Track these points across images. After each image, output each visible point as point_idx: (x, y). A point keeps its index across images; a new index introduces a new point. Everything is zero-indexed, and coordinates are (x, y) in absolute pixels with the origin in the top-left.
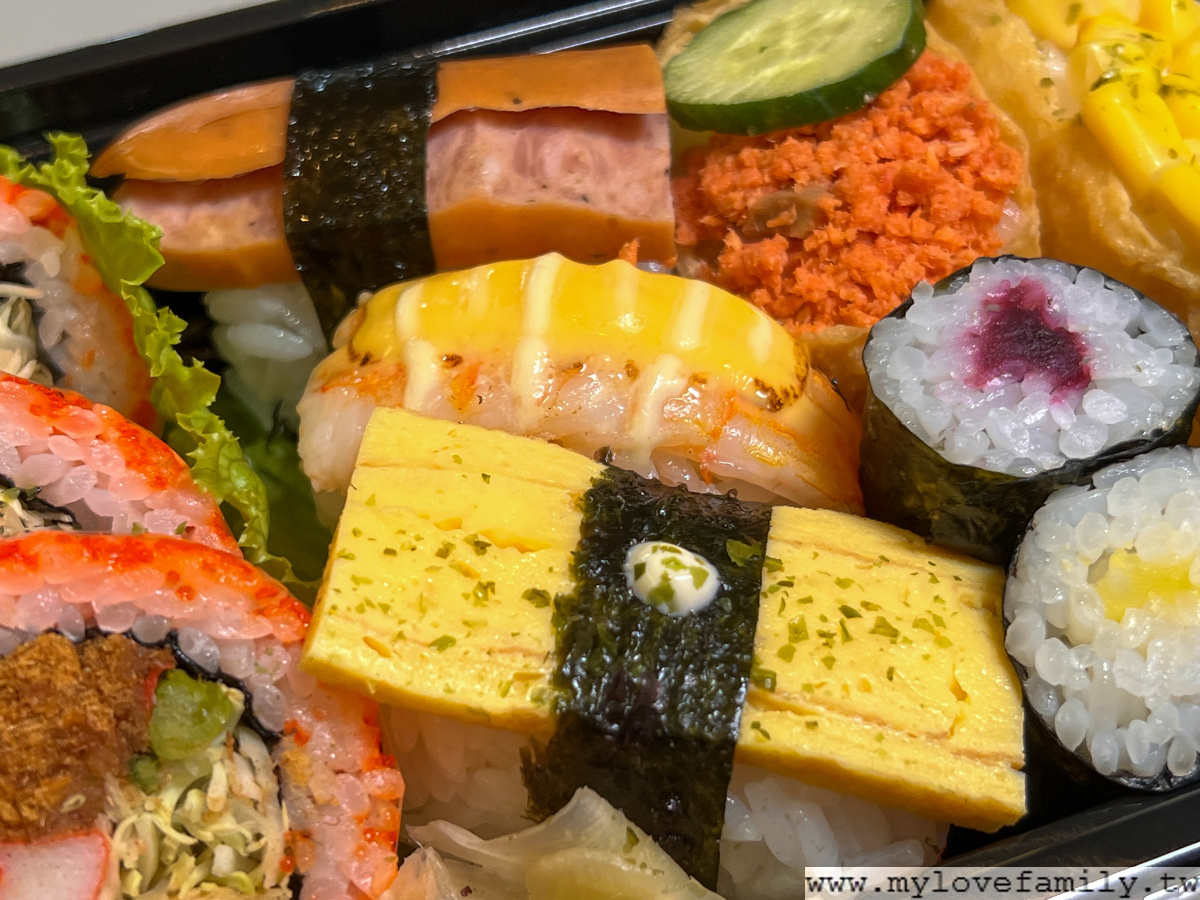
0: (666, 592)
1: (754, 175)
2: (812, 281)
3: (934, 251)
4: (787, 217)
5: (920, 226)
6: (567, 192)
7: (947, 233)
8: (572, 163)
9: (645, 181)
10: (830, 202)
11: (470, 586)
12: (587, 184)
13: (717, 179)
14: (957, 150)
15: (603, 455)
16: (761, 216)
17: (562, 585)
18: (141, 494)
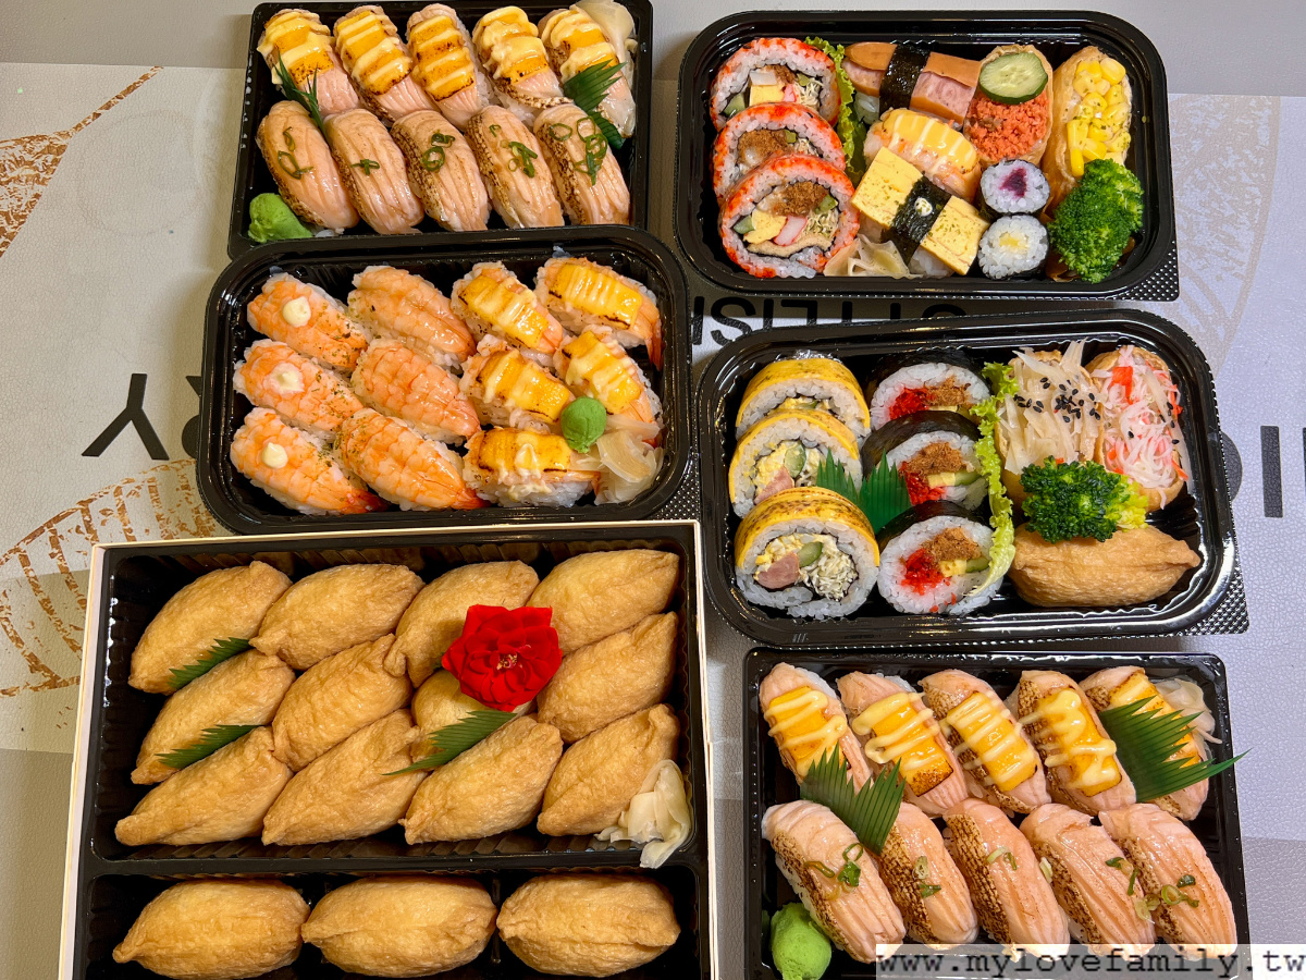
0: (920, 211)
1: (988, 111)
2: (988, 144)
3: (1015, 148)
4: (989, 126)
5: (1016, 140)
6: (944, 102)
7: (1020, 145)
8: (950, 92)
9: (963, 103)
10: (999, 127)
11: (885, 196)
12: (950, 101)
13: (981, 107)
14: (1034, 123)
15: (923, 173)
16: (985, 123)
17: (902, 202)
18: (832, 149)
